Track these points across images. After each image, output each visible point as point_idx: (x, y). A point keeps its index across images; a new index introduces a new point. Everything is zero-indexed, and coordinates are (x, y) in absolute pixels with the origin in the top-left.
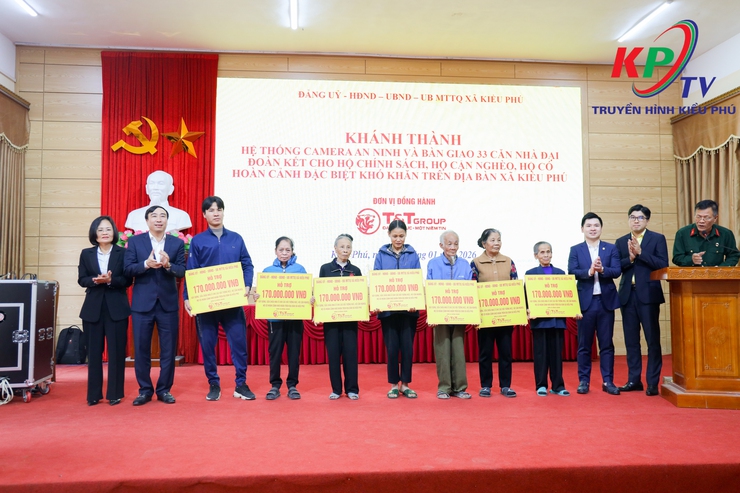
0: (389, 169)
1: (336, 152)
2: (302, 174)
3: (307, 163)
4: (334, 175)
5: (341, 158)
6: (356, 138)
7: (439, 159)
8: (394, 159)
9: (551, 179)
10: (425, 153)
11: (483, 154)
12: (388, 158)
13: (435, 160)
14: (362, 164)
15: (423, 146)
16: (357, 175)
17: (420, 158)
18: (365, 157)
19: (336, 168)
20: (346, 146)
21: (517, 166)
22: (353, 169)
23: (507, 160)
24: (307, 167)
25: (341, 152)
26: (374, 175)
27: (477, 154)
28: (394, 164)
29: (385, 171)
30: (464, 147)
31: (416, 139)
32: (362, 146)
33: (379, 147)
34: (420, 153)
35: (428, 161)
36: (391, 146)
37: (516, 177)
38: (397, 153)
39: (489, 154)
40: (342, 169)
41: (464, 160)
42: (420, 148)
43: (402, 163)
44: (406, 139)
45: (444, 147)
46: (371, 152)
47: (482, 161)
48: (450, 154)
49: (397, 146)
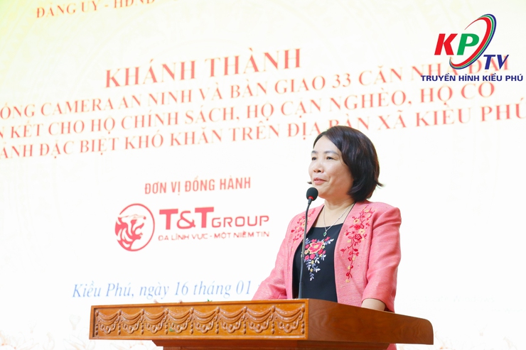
0: (173, 128)
1: (89, 105)
2: (36, 150)
3: (44, 130)
4: (83, 146)
5: (97, 115)
6: (121, 78)
7: (259, 99)
8: (182, 108)
9: (491, 117)
10: (234, 91)
11: (343, 79)
12: (171, 107)
13: (252, 102)
14: (130, 123)
15: (232, 79)
16: (120, 144)
17: (227, 102)
18: (134, 110)
19: (88, 135)
20: (104, 94)
21: (414, 96)
22: (114, 134)
23: (393, 85)
24: (45, 138)
25: (96, 105)
26: (148, 142)
27: (331, 81)
28: (182, 118)
29: (166, 131)
30: (307, 71)
31: (219, 66)
32: (132, 89)
33: (156, 89)
34: (226, 92)
35: (240, 105)
36: (177, 86)
37: (410, 120)
38: (186, 96)
39: (355, 79)
40: (96, 135)
41: (306, 97)
42: (225, 82)
43: (196, 115)
44: (203, 69)
45: (269, 75)
46: (144, 99)
47: (340, 94)
48: (280, 89)
49: (188, 84)
